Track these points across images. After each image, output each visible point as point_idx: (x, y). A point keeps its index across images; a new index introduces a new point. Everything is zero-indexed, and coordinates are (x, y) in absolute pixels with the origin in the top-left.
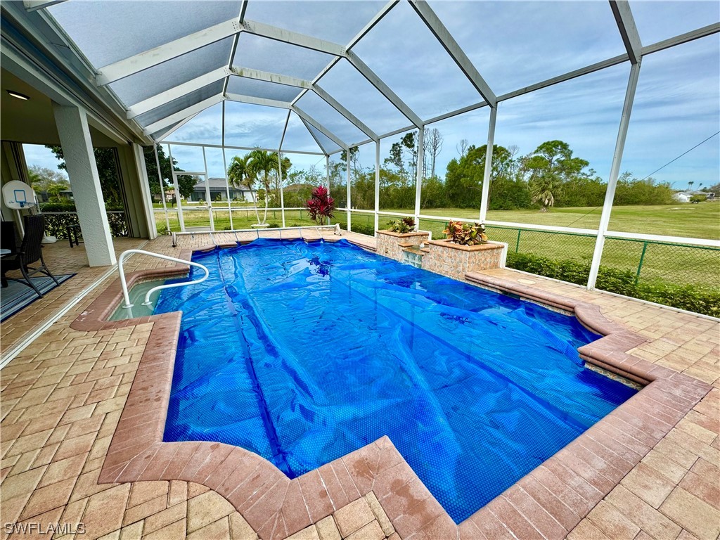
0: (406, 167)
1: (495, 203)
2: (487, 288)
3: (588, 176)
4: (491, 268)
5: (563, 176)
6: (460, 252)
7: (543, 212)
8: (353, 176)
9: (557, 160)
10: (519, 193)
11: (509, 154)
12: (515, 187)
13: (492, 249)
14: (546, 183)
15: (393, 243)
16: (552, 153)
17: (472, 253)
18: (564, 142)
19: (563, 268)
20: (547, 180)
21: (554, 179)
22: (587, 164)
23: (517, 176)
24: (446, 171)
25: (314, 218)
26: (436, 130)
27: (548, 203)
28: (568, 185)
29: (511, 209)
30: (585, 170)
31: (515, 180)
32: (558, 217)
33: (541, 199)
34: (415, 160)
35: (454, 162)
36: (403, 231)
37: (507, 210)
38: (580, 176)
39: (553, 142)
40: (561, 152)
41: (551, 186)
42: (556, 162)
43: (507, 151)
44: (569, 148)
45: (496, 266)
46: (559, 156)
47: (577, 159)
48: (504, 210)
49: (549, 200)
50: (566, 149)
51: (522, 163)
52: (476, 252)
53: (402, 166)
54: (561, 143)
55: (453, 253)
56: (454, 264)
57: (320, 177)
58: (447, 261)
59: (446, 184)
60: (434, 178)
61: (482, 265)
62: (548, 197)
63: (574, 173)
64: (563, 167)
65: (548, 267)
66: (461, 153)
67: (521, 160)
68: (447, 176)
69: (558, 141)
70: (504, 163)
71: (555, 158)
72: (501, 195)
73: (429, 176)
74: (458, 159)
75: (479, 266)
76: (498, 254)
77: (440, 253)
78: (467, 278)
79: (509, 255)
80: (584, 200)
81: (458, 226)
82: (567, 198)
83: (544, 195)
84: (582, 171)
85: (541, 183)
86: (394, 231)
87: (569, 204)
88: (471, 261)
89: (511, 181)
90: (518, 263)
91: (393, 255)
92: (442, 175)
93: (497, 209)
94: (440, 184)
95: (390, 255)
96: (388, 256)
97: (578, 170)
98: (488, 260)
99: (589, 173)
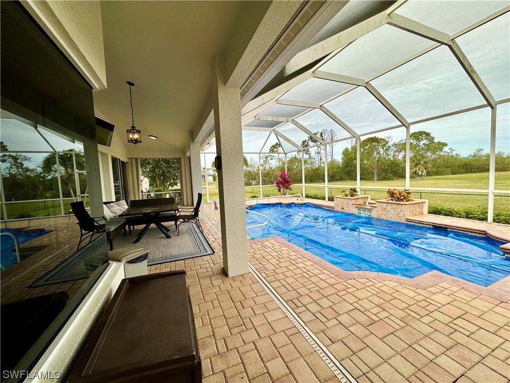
0: (313, 154)
1: (380, 176)
2: (422, 225)
3: (449, 153)
4: (419, 214)
5: (429, 154)
6: (400, 206)
7: (418, 180)
8: (278, 162)
9: (424, 144)
10: (397, 168)
11: (387, 142)
12: (393, 163)
13: (419, 203)
14: (418, 160)
15: (348, 203)
16: (418, 139)
17: (408, 206)
18: (427, 132)
19: (466, 213)
20: (418, 158)
21: (423, 157)
22: (446, 145)
23: (394, 156)
24: (341, 156)
25: (280, 191)
26: (332, 130)
27: (422, 174)
28: (435, 160)
29: (393, 180)
30: (446, 149)
31: (392, 159)
32: (433, 183)
33: (416, 171)
34: (319, 150)
35: (347, 150)
36: (352, 196)
37: (389, 180)
38: (442, 153)
39: (418, 132)
40: (426, 139)
41: (422, 162)
42: (423, 146)
43: (385, 140)
44: (432, 135)
45: (422, 213)
46: (424, 141)
47: (439, 142)
48: (387, 180)
49: (422, 172)
50: (429, 136)
51: (396, 147)
52: (410, 205)
53: (310, 154)
54: (425, 133)
55: (395, 206)
56: (397, 213)
57: (256, 164)
58: (390, 211)
59: (342, 164)
60: (333, 161)
61: (414, 213)
62: (421, 170)
63: (437, 151)
64: (428, 148)
65: (457, 212)
66: (351, 144)
67: (395, 145)
68: (342, 159)
69: (422, 132)
70: (385, 149)
71: (422, 143)
72: (384, 170)
73: (329, 160)
74: (350, 147)
75: (413, 213)
76: (422, 206)
77: (385, 207)
78: (407, 220)
79: (429, 207)
80: (449, 170)
81: (395, 192)
82: (435, 170)
83: (417, 168)
84: (444, 150)
85: (414, 160)
86: (347, 196)
87: (437, 173)
88: (408, 210)
89: (389, 160)
90: (435, 212)
91: (348, 210)
92: (339, 158)
93: (381, 180)
94: (339, 165)
95: (346, 210)
96: (344, 211)
97: (441, 150)
98: (417, 209)
99: (449, 151)
